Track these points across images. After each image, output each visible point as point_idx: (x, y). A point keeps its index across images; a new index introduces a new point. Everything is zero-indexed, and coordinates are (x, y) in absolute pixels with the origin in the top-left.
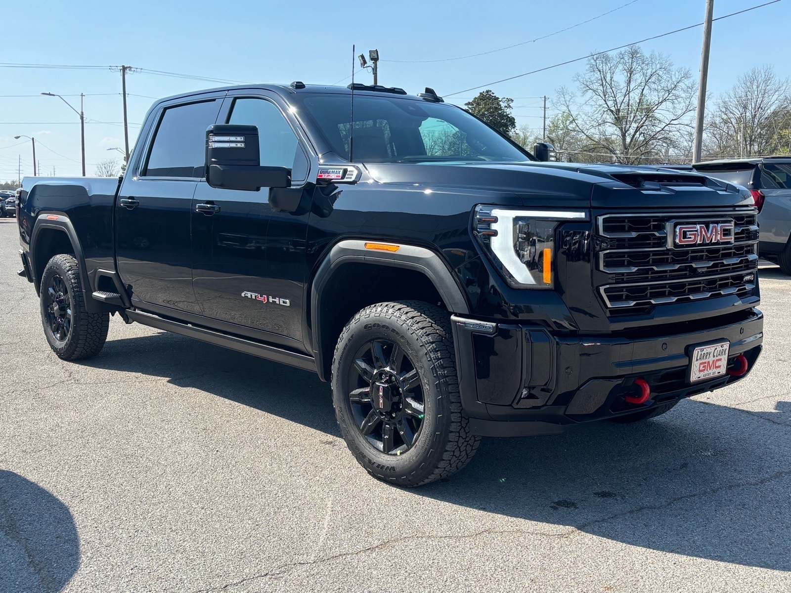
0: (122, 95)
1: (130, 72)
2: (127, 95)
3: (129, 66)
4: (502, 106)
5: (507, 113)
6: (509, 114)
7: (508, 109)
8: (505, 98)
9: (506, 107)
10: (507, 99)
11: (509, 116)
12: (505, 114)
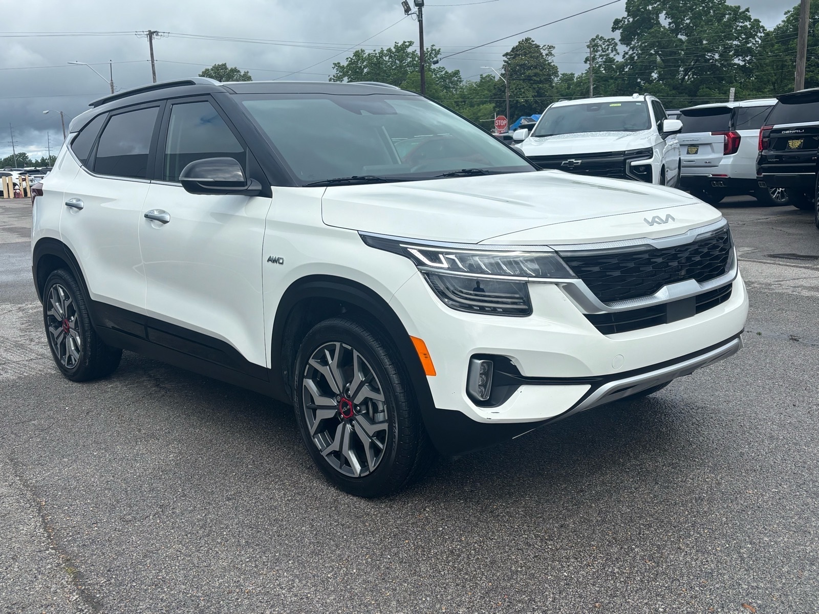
0: (151, 61)
1: (157, 37)
2: (155, 62)
3: (155, 30)
4: (544, 54)
5: (550, 61)
6: (551, 63)
7: (550, 57)
8: (545, 46)
9: (547, 55)
10: (548, 46)
11: (552, 64)
12: (547, 62)
